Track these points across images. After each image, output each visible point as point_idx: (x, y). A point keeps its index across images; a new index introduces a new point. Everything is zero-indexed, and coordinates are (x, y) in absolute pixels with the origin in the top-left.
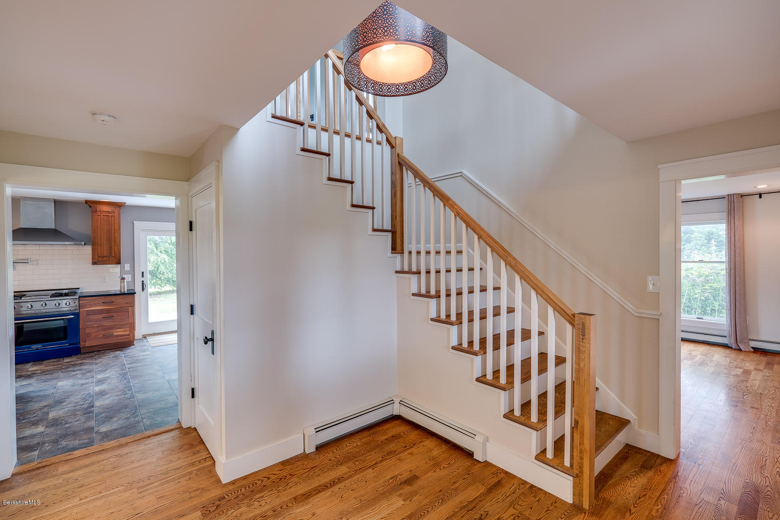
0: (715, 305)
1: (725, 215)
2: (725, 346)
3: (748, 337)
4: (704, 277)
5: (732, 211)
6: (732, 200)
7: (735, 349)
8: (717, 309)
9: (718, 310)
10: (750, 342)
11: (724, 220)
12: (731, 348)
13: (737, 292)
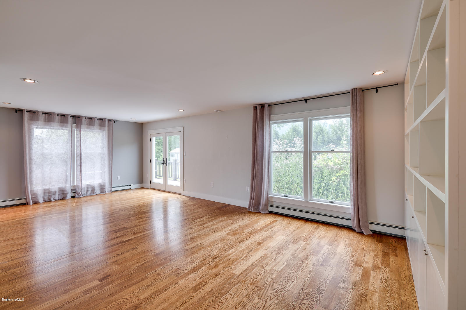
0: (344, 189)
1: (349, 108)
2: (350, 229)
3: (367, 220)
4: (338, 165)
5: (355, 104)
6: (355, 94)
7: (358, 233)
8: (345, 192)
9: (346, 194)
10: (370, 225)
11: (349, 113)
12: (354, 231)
13: (359, 179)
